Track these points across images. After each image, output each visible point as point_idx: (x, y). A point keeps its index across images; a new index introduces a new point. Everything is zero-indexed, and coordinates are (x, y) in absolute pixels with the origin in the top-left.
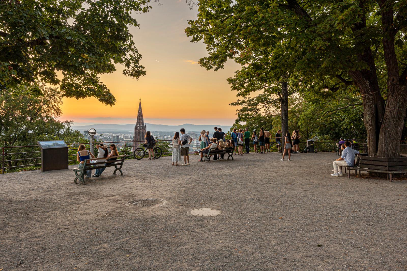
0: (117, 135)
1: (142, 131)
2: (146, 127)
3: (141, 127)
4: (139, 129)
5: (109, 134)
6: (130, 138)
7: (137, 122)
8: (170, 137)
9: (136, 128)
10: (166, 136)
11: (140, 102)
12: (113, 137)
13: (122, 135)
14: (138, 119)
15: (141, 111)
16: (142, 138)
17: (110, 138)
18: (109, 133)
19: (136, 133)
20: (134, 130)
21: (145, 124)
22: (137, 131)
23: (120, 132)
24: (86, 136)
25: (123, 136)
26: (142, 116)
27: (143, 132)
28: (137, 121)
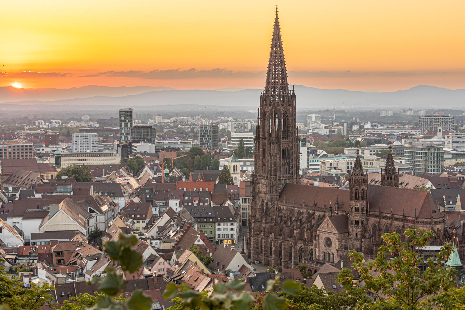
0: (214, 121)
1: (282, 109)
2: (294, 97)
3: (279, 96)
4: (273, 104)
5: (191, 120)
6: (250, 131)
7: (268, 83)
8: (369, 126)
9: (264, 99)
10: (356, 123)
11: (277, 19)
12: (201, 127)
13: (227, 121)
14: (269, 71)
15: (281, 47)
16: (284, 132)
17: (192, 129)
18: (193, 115)
19: (263, 115)
20: (258, 105)
21: (290, 89)
22: (268, 109)
23: (222, 114)
24: (126, 124)
25: (229, 124)
26: (282, 63)
27: (285, 112)
28: (268, 79)
